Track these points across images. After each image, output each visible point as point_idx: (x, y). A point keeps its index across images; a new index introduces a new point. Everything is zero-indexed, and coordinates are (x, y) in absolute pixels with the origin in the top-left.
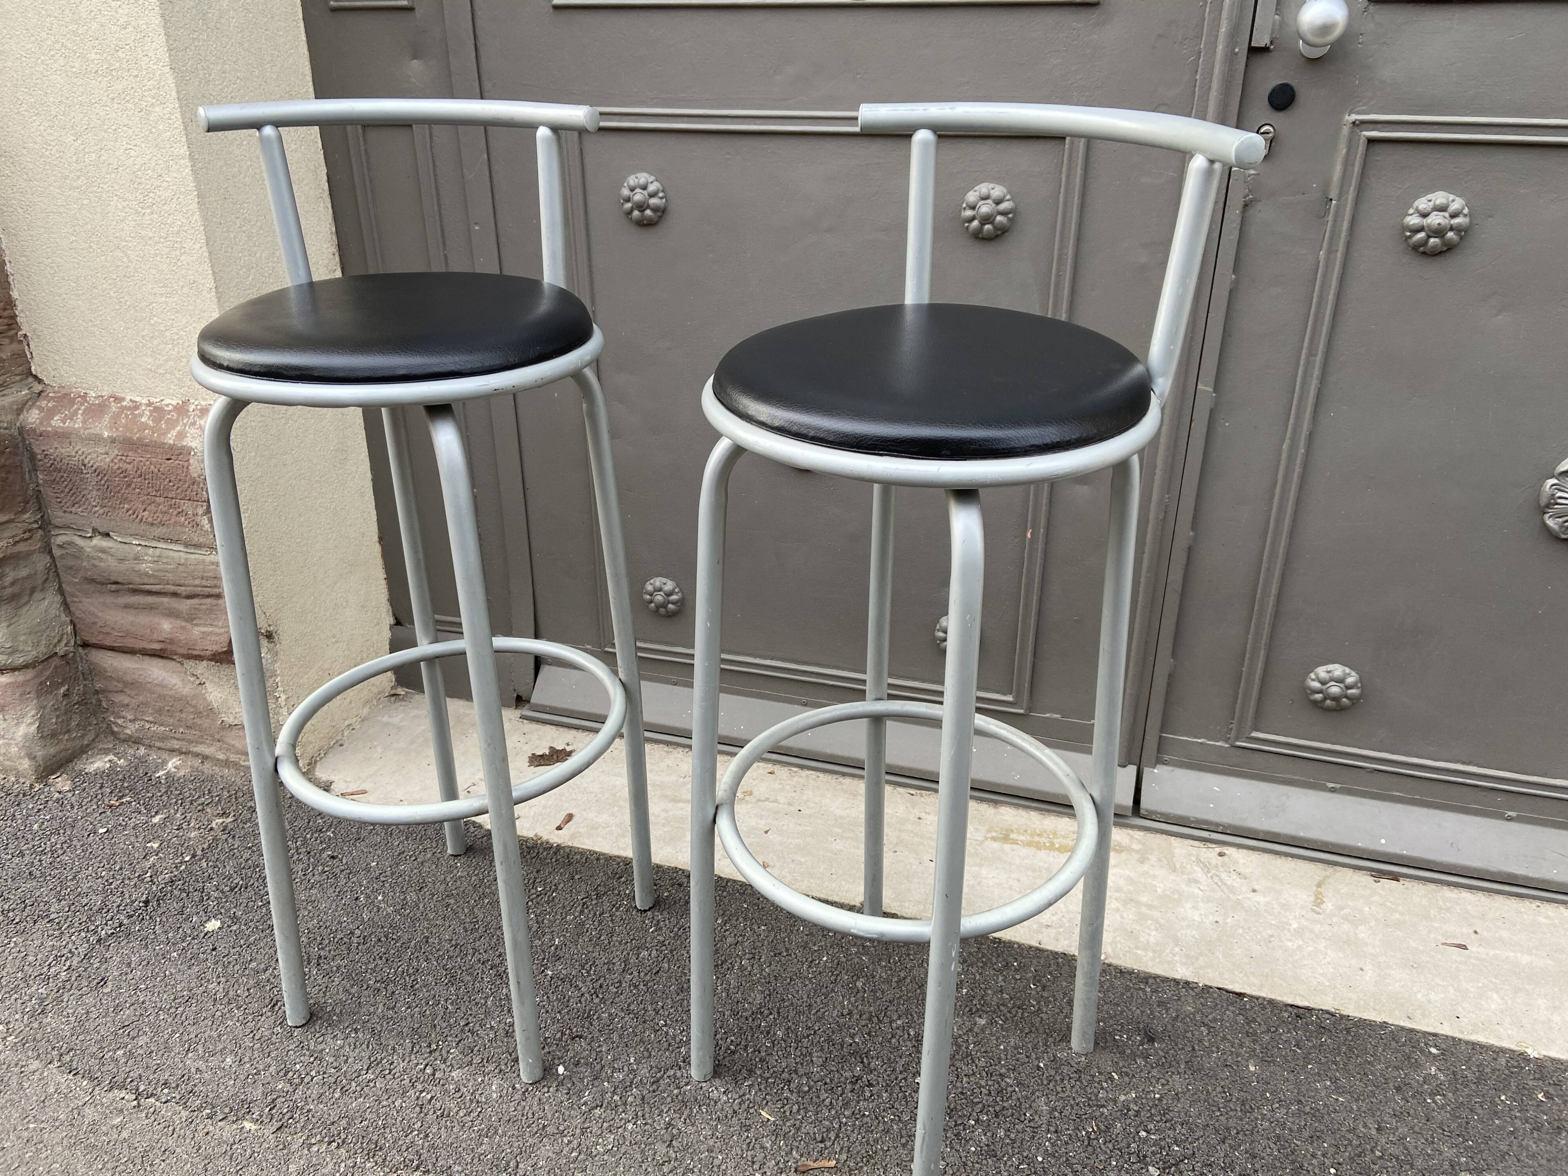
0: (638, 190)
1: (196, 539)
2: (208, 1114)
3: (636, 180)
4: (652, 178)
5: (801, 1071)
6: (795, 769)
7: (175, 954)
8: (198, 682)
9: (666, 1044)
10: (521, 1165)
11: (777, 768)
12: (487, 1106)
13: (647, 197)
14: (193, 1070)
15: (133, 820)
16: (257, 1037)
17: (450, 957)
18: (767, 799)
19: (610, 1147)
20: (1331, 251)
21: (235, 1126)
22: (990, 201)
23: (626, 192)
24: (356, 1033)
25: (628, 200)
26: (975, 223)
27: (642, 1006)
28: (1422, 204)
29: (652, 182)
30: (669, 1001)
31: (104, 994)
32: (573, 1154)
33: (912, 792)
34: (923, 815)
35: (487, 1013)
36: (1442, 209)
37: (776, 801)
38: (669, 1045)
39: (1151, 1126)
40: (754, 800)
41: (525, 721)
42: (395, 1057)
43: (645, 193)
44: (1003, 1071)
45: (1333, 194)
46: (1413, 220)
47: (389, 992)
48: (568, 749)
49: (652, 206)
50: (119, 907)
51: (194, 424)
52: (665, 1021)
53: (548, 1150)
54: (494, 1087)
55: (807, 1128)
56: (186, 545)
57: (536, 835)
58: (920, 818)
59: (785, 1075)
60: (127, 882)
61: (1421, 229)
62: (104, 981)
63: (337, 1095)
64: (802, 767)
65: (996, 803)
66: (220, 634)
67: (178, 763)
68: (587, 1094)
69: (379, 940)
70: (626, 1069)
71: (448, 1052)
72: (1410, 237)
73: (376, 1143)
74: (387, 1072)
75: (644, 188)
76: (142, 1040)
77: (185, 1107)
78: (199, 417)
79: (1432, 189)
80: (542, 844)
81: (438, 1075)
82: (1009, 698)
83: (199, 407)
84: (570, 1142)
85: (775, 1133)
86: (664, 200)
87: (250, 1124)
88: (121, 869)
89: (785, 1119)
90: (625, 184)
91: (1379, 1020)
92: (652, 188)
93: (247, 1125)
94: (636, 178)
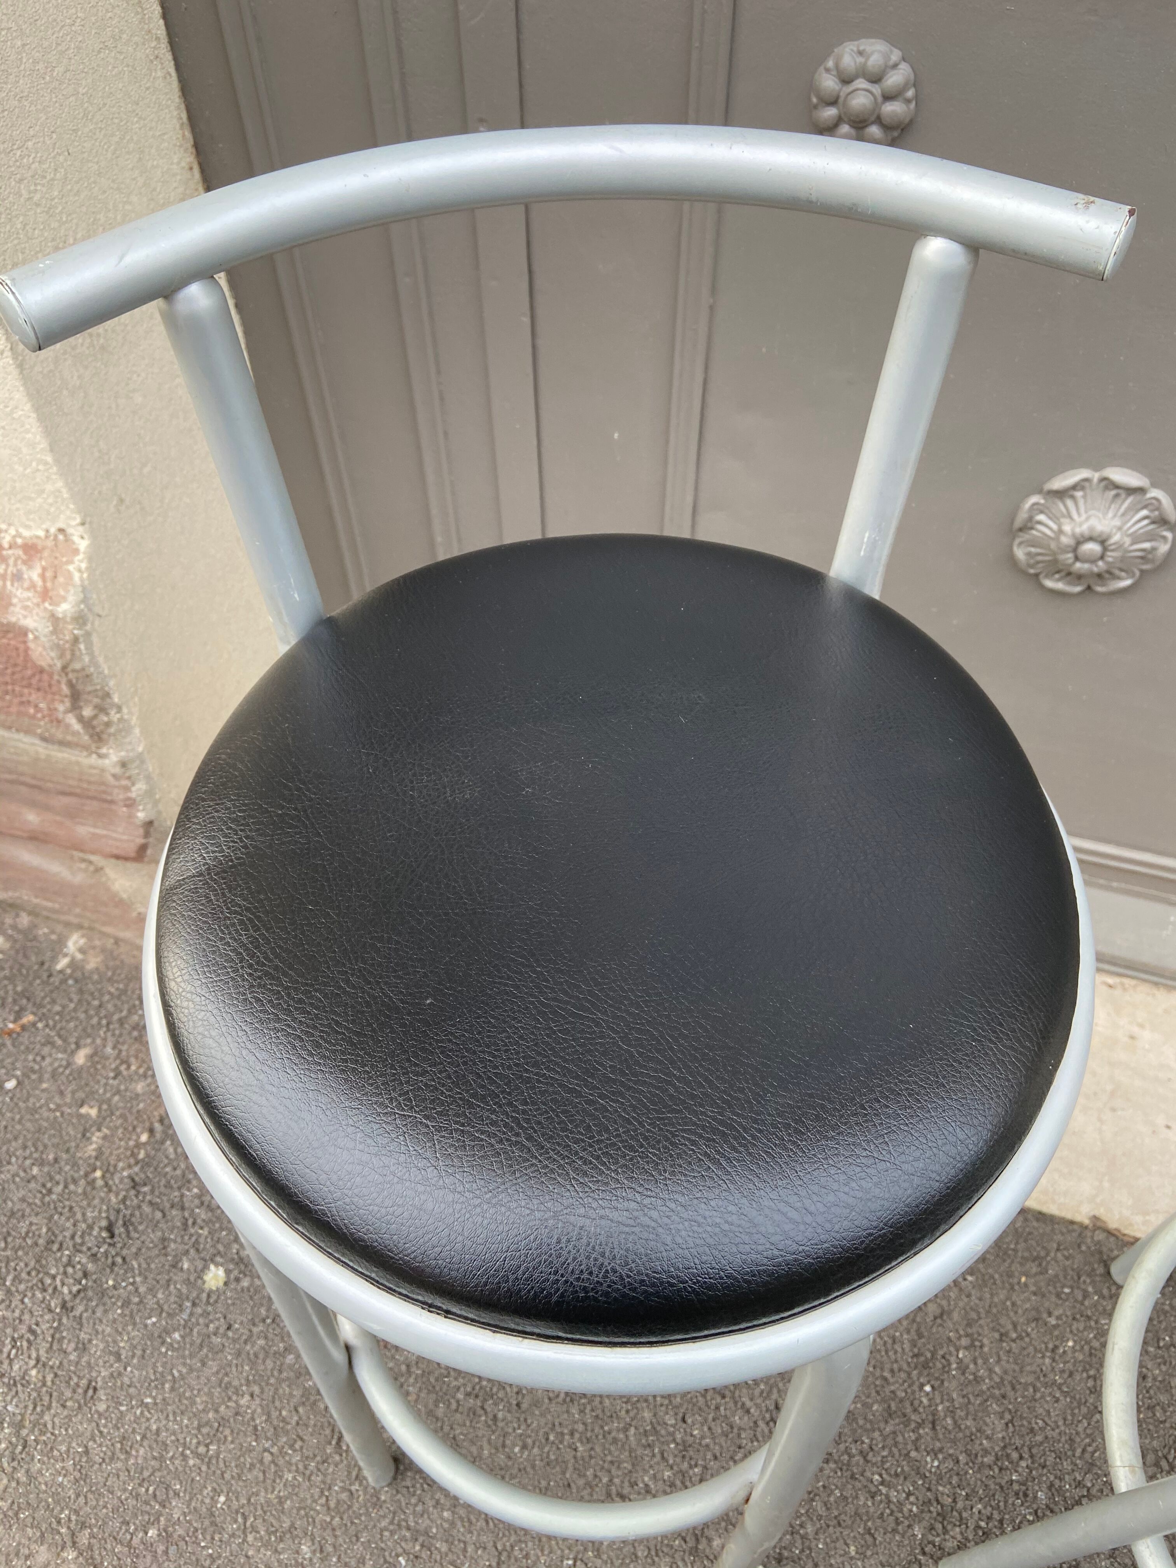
0: (861, 83)
1: (59, 735)
3: (860, 60)
4: (895, 56)
7: (177, 1336)
8: (92, 868)
9: (892, 1518)
13: (880, 99)
15: (48, 1060)
16: (332, 1504)
23: (829, 83)
25: (833, 102)
27: (842, 1447)
29: (895, 66)
30: (876, 1434)
31: (100, 1414)
34: (1135, 1030)
35: (636, 1461)
38: (897, 1522)
43: (876, 89)
49: (886, 120)
50: (73, 1237)
51: (18, 577)
52: (881, 1475)
56: (44, 739)
58: (1132, 1037)
60: (72, 1187)
62: (92, 1388)
66: (121, 840)
67: (82, 941)
75: (876, 79)
76: (177, 1510)
78: (25, 562)
83: (19, 541)
86: (913, 105)
88: (56, 1160)
90: (830, 64)
92: (894, 79)
94: (860, 53)
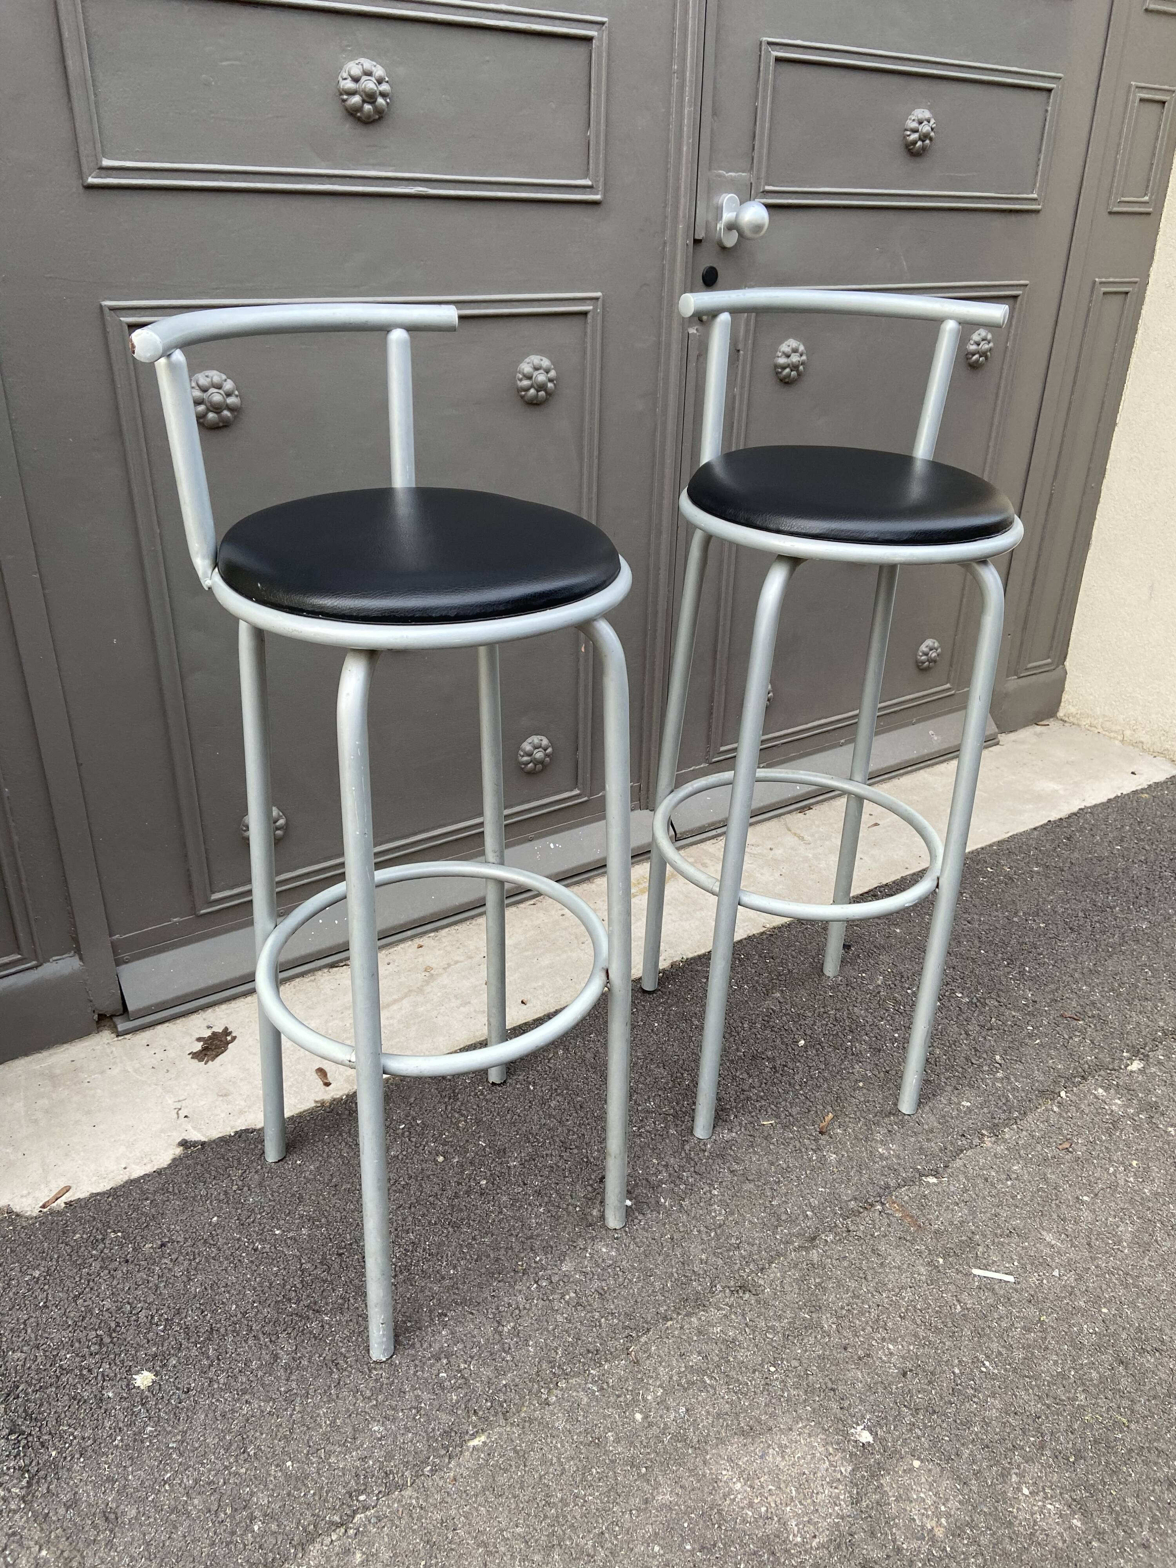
0: (212, 390)
2: (431, 1470)
3: (207, 380)
4: (225, 376)
5: (746, 1087)
6: (432, 934)
7: (149, 1429)
10: (696, 1269)
11: (418, 941)
12: (619, 1263)
13: (223, 396)
14: (358, 1463)
16: (368, 1394)
17: (423, 1215)
18: (449, 965)
19: (723, 1212)
20: (742, 387)
21: (467, 1454)
22: (541, 371)
23: (196, 393)
24: (446, 1315)
25: (200, 402)
26: (532, 391)
28: (785, 347)
29: (225, 380)
31: (136, 1518)
32: (713, 1234)
33: (532, 902)
36: (795, 351)
37: (457, 962)
39: (907, 986)
40: (441, 971)
41: (128, 1036)
42: (506, 1299)
43: (220, 392)
44: (822, 1010)
45: (740, 347)
46: (782, 361)
47: (420, 1273)
48: (219, 1029)
49: (228, 406)
53: (696, 1247)
54: (604, 1250)
55: (794, 1111)
57: (316, 1102)
58: (563, 915)
59: (742, 1097)
61: (788, 366)
63: (509, 1358)
64: (436, 930)
65: (588, 879)
68: (663, 1200)
69: (340, 1255)
70: (660, 1168)
71: (535, 1262)
72: (781, 373)
73: (589, 1351)
74: (517, 1312)
75: (218, 387)
76: (262, 1499)
77: (402, 1488)
79: (786, 338)
80: (331, 1104)
81: (555, 1279)
82: (576, 792)
84: (699, 1231)
85: (785, 1127)
86: (241, 399)
87: (478, 1439)
89: (777, 1116)
90: (194, 385)
91: (899, 877)
92: (227, 386)
93: (476, 1442)
94: (207, 376)
